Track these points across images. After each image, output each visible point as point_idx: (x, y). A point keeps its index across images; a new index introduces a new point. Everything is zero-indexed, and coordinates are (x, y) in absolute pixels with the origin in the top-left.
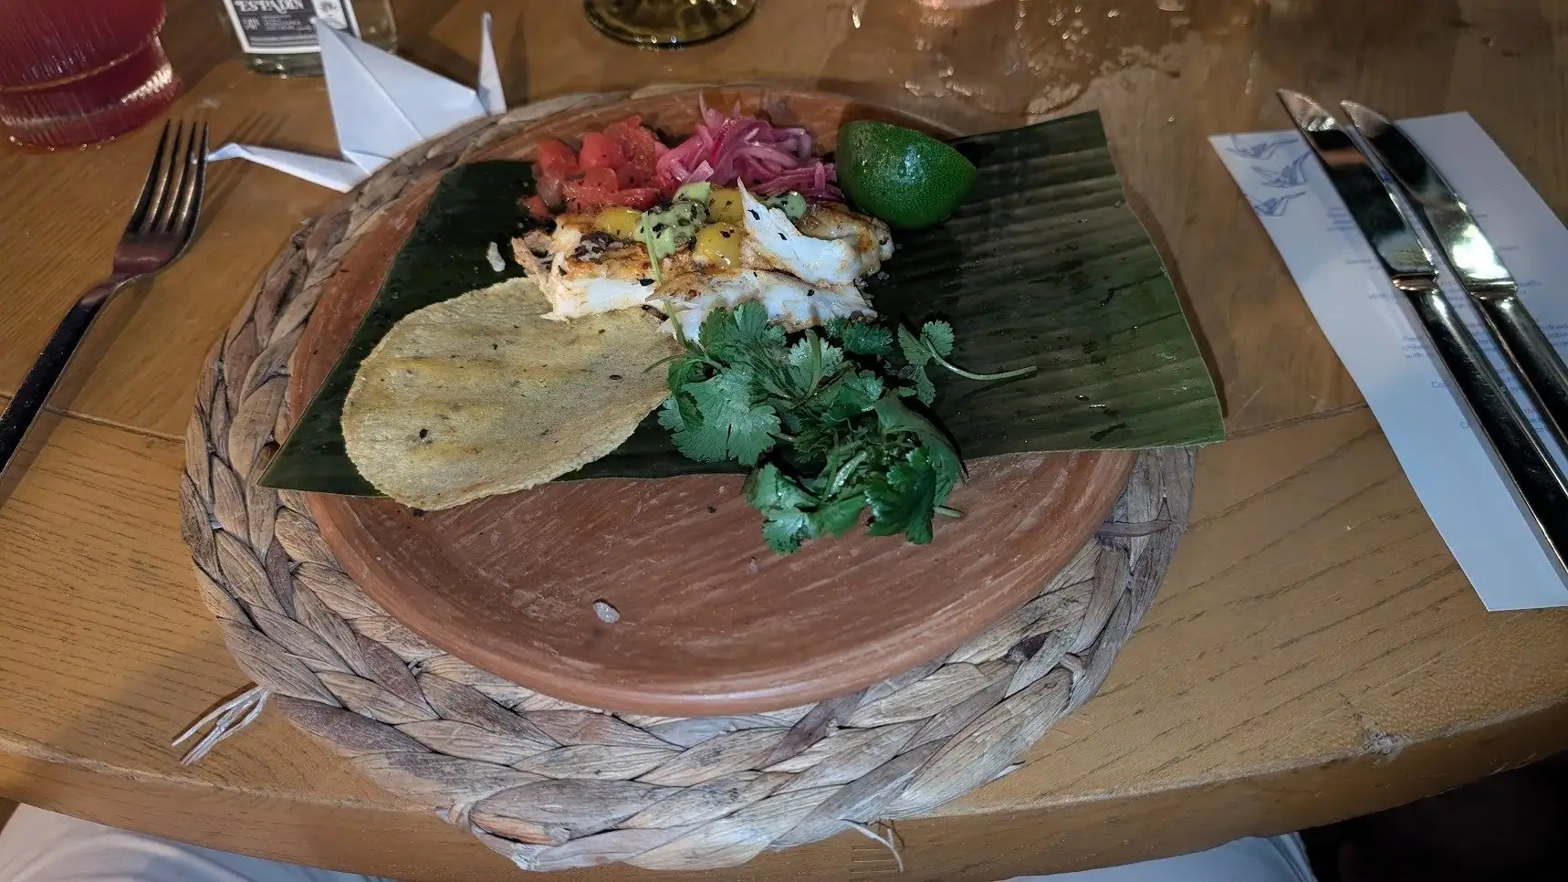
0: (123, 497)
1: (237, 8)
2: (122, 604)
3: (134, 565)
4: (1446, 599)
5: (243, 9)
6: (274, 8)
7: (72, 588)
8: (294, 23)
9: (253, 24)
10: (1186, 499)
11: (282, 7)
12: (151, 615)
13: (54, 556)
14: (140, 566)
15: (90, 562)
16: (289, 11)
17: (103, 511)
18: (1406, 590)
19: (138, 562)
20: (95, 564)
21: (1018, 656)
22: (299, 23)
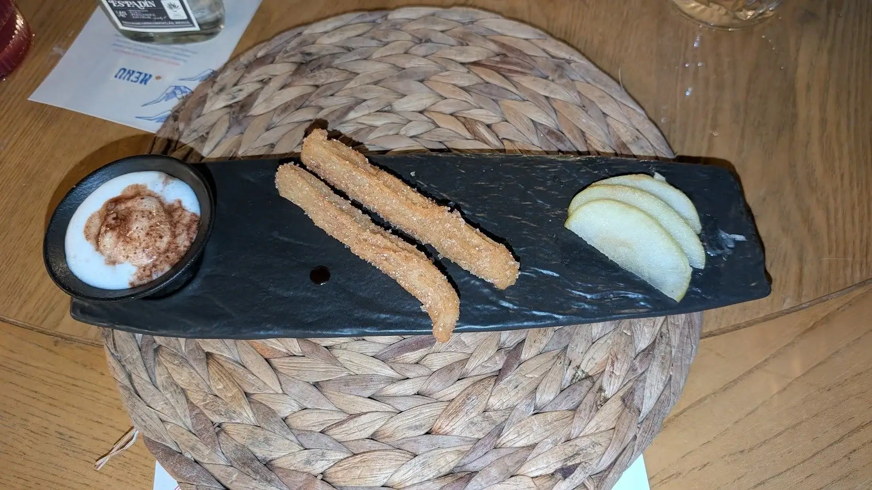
0: (45, 384)
1: (111, 5)
2: (56, 465)
3: (59, 436)
4: (855, 450)
5: (115, 5)
6: (135, 6)
7: (25, 454)
8: (150, 15)
9: (123, 14)
10: (683, 381)
11: (141, 6)
12: (75, 473)
13: (10, 430)
14: (63, 437)
15: (32, 434)
16: (146, 7)
17: (34, 395)
18: (831, 445)
19: (61, 434)
20: (36, 436)
21: (559, 476)
22: (154, 15)
